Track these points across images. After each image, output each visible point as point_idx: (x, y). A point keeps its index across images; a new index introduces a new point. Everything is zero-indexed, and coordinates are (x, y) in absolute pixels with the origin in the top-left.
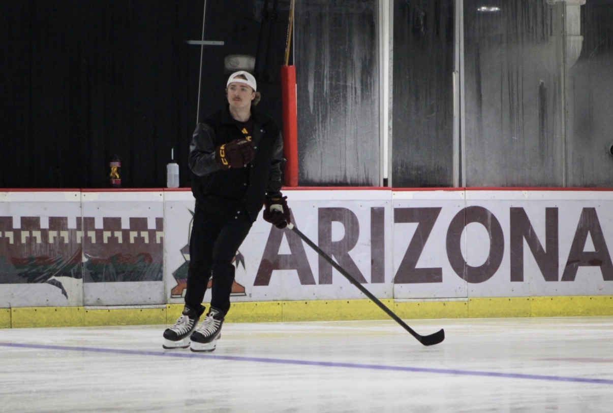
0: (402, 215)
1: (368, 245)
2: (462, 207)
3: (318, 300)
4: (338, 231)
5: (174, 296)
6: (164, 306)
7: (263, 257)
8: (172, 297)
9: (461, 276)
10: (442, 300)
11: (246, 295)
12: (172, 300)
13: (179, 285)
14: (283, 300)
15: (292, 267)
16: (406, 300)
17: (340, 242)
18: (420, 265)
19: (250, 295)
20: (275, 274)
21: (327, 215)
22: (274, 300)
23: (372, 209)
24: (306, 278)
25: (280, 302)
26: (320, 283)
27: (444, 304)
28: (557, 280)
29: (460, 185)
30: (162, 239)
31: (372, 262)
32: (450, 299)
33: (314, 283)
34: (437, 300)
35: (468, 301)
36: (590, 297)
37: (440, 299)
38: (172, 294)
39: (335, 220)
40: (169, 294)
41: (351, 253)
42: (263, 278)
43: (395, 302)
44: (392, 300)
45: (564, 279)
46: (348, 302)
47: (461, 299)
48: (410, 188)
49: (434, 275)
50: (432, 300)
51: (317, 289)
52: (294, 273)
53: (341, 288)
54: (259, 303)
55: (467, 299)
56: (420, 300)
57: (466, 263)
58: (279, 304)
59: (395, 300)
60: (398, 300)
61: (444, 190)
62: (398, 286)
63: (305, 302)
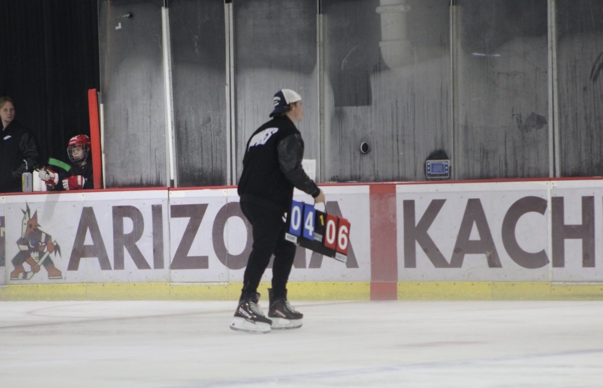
0: (178, 211)
1: (151, 237)
2: (224, 203)
3: (114, 282)
4: (128, 225)
5: (12, 279)
6: (5, 286)
7: (74, 247)
8: (11, 279)
9: (223, 263)
10: (208, 284)
11: (62, 278)
12: (12, 282)
13: (16, 269)
14: (86, 283)
15: (94, 255)
16: (179, 284)
17: (129, 234)
18: (191, 254)
19: (65, 278)
20: (83, 261)
21: (120, 212)
22: (81, 283)
23: (153, 206)
24: (105, 264)
25: (85, 284)
26: (115, 268)
27: (209, 288)
28: (304, 267)
29: (232, 183)
30: (4, 233)
31: (154, 251)
32: (214, 284)
33: (110, 268)
34: (203, 284)
35: (228, 285)
36: (333, 282)
37: (206, 283)
38: (11, 277)
39: (125, 216)
40: (9, 277)
41: (137, 243)
42: (73, 265)
43: (170, 285)
44: (168, 284)
45: (310, 267)
46: (135, 285)
47: (222, 283)
48: (187, 188)
49: (202, 262)
50: (199, 284)
51: (113, 273)
52: (96, 260)
53: (131, 273)
54: (69, 285)
55: (227, 283)
56: (190, 283)
57: (228, 251)
58: (84, 286)
59: (171, 283)
60: (173, 284)
61: (210, 189)
62: (173, 271)
63: (102, 284)
